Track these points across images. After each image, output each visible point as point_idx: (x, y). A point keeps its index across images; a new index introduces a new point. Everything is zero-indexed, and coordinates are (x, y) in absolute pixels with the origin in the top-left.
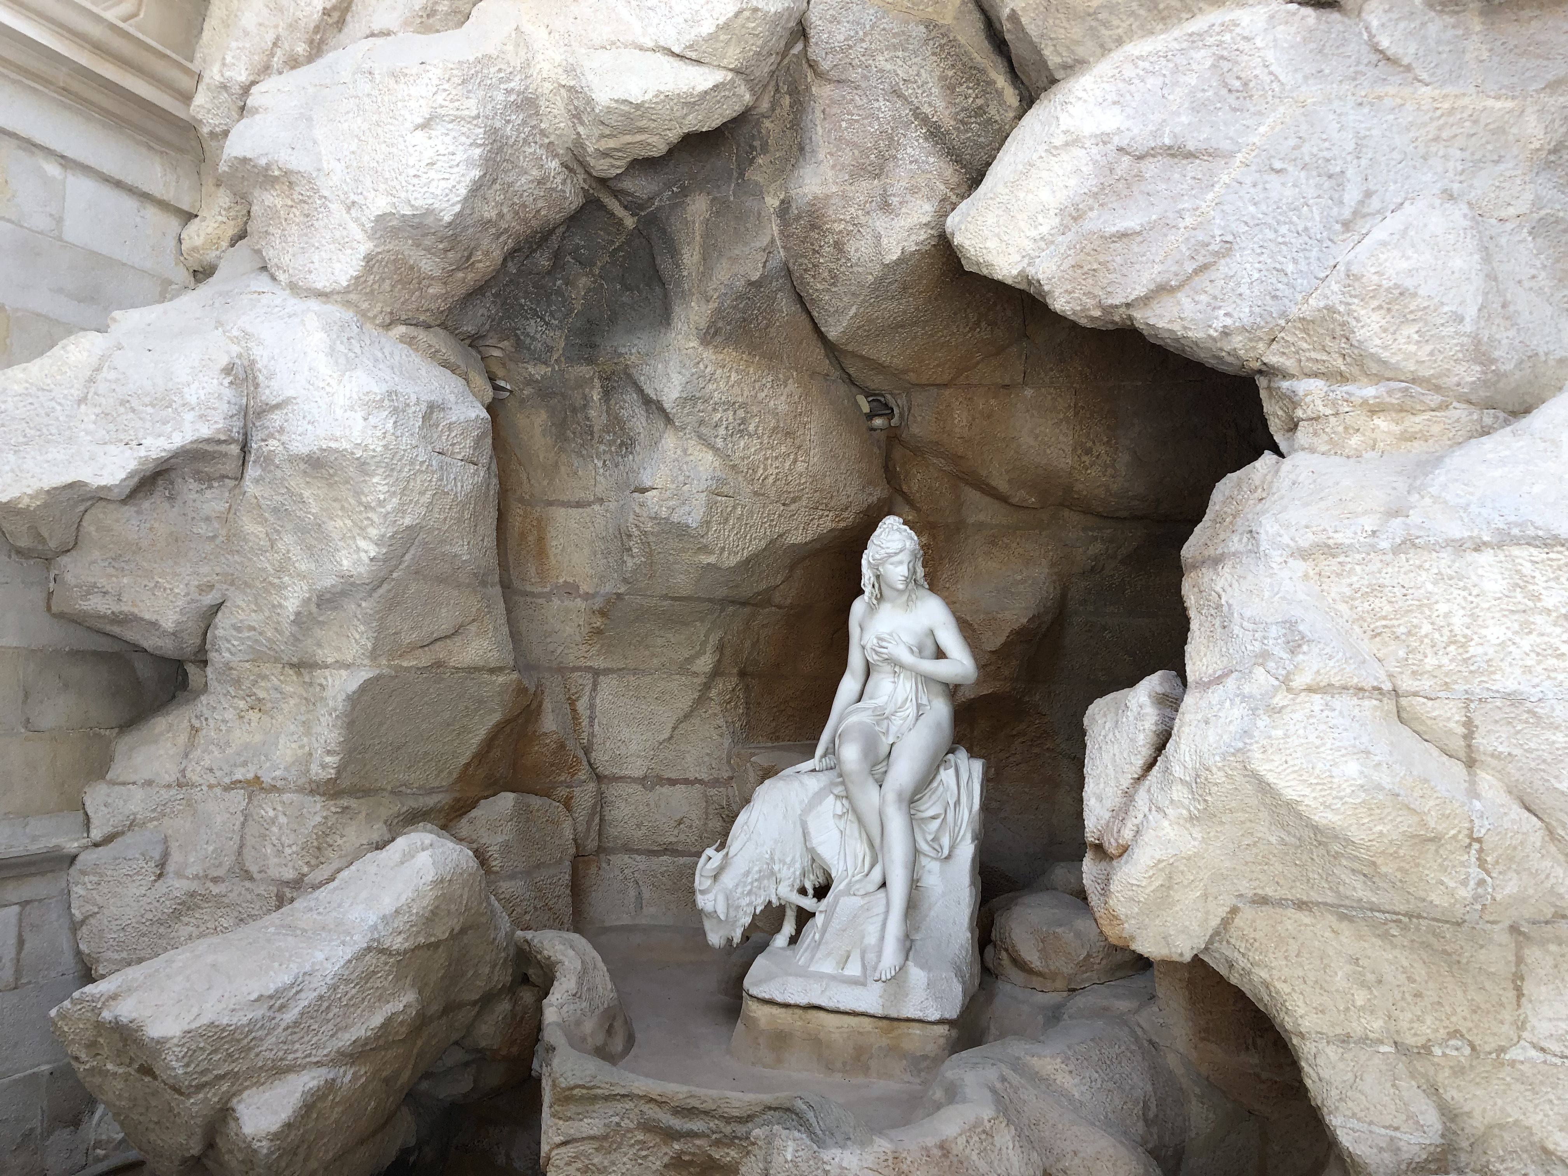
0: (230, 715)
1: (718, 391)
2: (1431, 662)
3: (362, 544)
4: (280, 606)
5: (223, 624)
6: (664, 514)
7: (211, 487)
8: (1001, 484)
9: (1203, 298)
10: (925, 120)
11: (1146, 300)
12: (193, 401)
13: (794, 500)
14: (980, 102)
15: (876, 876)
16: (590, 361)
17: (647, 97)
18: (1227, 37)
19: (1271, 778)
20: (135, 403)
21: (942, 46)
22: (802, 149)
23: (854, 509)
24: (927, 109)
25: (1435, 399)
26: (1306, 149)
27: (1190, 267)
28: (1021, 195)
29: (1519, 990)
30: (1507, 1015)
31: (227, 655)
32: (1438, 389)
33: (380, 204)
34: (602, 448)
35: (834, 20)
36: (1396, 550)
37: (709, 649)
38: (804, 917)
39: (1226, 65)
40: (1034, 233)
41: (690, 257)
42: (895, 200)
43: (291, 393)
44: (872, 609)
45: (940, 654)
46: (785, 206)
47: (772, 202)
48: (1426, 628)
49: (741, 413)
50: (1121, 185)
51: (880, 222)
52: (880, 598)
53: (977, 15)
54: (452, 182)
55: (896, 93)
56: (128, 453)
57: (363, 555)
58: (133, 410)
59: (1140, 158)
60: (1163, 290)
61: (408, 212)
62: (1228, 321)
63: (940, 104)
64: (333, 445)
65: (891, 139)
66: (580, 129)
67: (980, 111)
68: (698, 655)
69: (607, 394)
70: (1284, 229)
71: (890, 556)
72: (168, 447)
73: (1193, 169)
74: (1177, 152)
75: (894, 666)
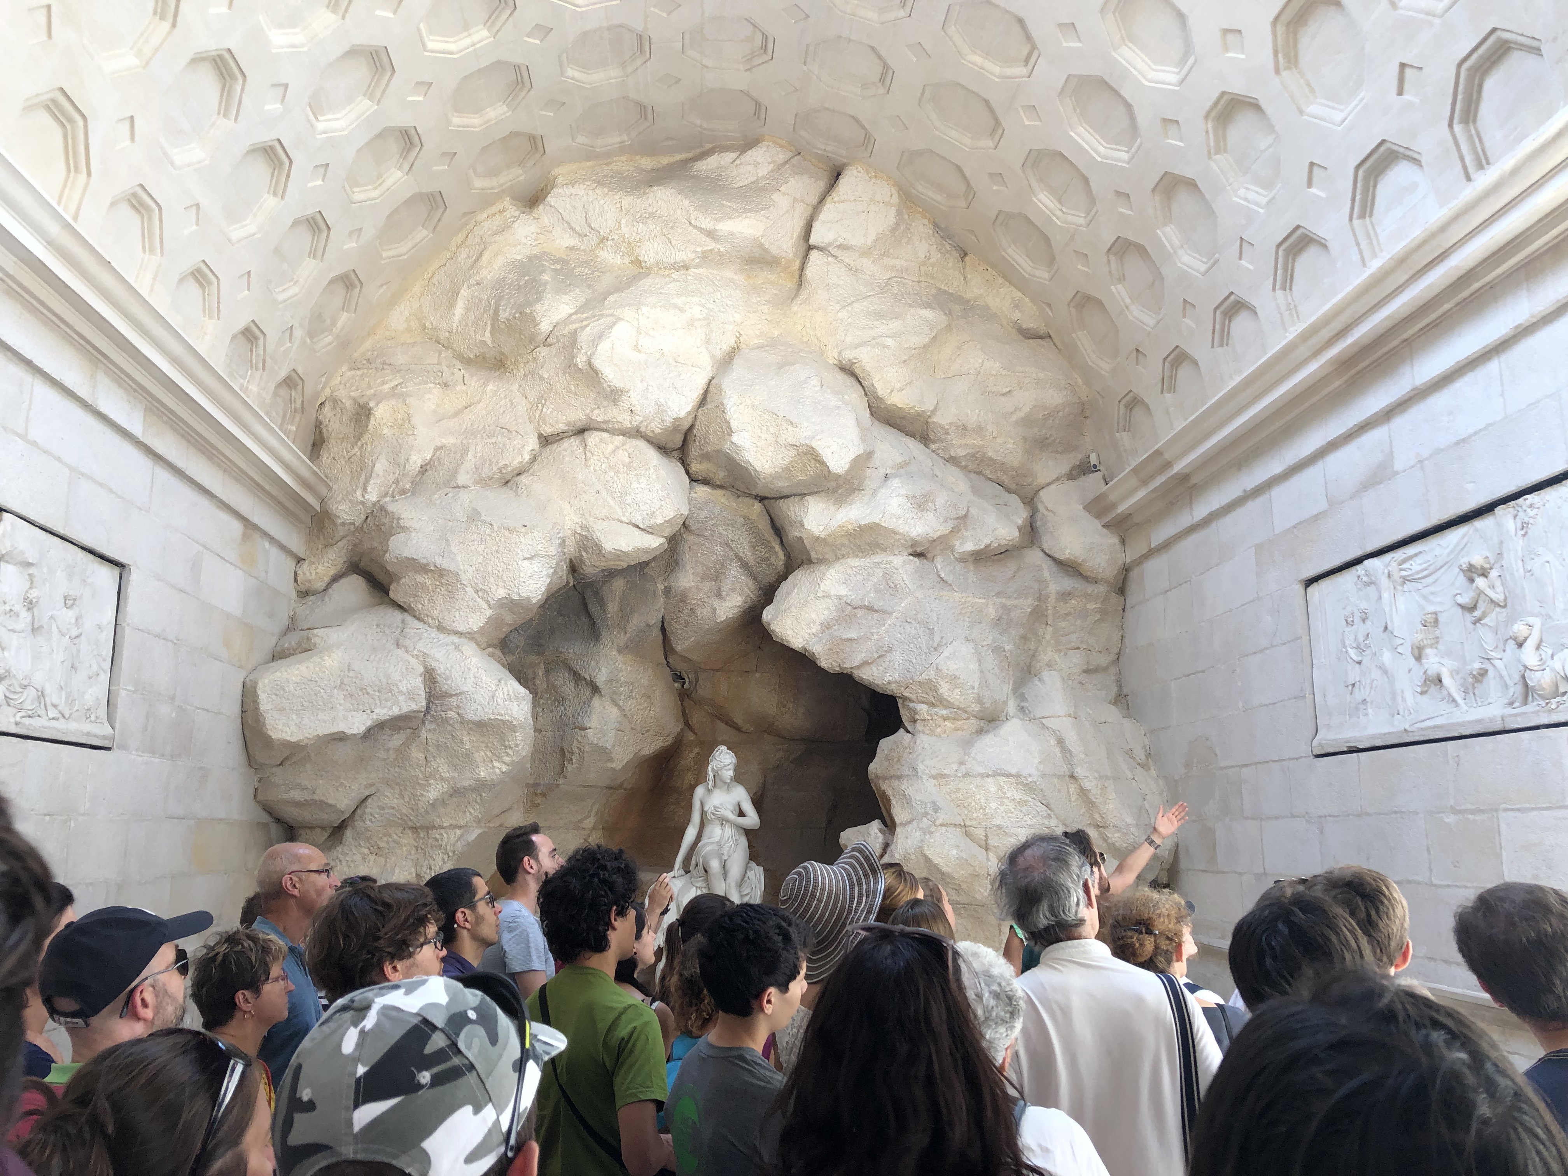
0: (358, 857)
1: (623, 676)
2: (975, 815)
5: (371, 806)
6: (595, 742)
7: (399, 733)
8: (739, 721)
9: (881, 668)
10: (740, 559)
11: (858, 667)
12: (404, 690)
13: (648, 731)
14: (767, 555)
16: (538, 654)
17: (630, 548)
18: (888, 566)
20: (369, 690)
21: (751, 528)
22: (677, 563)
24: (741, 554)
25: (965, 716)
26: (919, 616)
27: (876, 655)
28: (803, 613)
31: (368, 823)
32: (966, 712)
33: (501, 593)
34: (542, 701)
35: (700, 509)
36: (964, 776)
37: (593, 814)
39: (888, 577)
40: (809, 631)
41: (612, 608)
42: (724, 594)
44: (710, 792)
45: (741, 814)
46: (668, 591)
47: (661, 587)
48: (974, 803)
49: (631, 687)
50: (847, 618)
51: (716, 603)
52: (715, 786)
53: (768, 517)
54: (539, 586)
55: (728, 545)
56: (365, 716)
57: (497, 771)
58: (368, 693)
59: (855, 608)
60: (866, 663)
61: (516, 598)
62: (890, 678)
63: (749, 554)
64: (499, 718)
65: (722, 564)
66: (584, 553)
67: (767, 559)
68: (586, 818)
69: (547, 672)
70: (912, 645)
71: (725, 766)
72: (391, 714)
73: (876, 616)
74: (870, 609)
75: (723, 821)
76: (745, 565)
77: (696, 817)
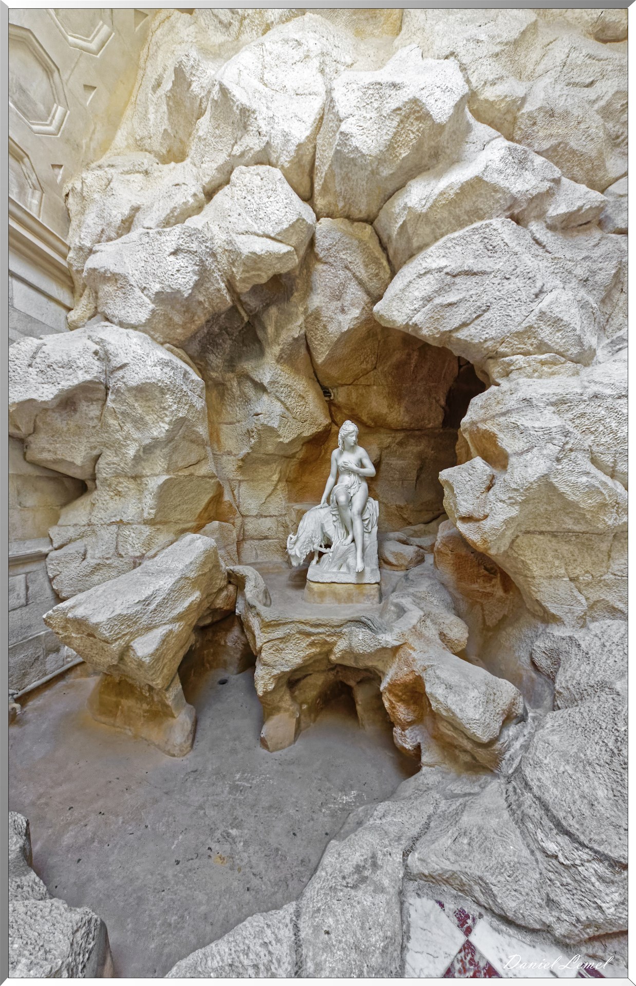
0: (107, 498)
1: (282, 380)
2: (603, 440)
3: (162, 425)
4: (127, 453)
5: (102, 463)
6: (265, 423)
7: (92, 404)
8: (365, 418)
9: (479, 328)
10: (357, 278)
11: (457, 329)
12: (81, 365)
13: (305, 421)
14: (377, 271)
15: (350, 537)
16: (233, 372)
17: (263, 252)
18: (487, 230)
19: (556, 485)
20: (55, 366)
21: (364, 249)
22: (311, 289)
23: (323, 425)
24: (358, 274)
25: (563, 359)
26: (518, 270)
27: (474, 316)
28: (407, 294)
29: (609, 556)
30: (604, 565)
31: (105, 475)
33: (156, 287)
34: (238, 403)
35: (325, 237)
36: (590, 399)
37: (277, 472)
38: (321, 554)
39: (486, 241)
40: (413, 308)
41: (270, 330)
42: (346, 309)
43: (126, 361)
44: (341, 453)
45: (362, 466)
46: (306, 311)
47: (301, 309)
48: (601, 428)
49: (289, 389)
50: (447, 287)
51: (341, 317)
52: (344, 449)
53: (377, 237)
54: (187, 280)
55: (347, 268)
56: (54, 388)
57: (163, 429)
58: (54, 369)
59: (454, 276)
60: (464, 325)
61: (169, 290)
62: (487, 336)
63: (363, 271)
64: (148, 381)
65: (344, 285)
66: (234, 270)
67: (377, 275)
68: (273, 474)
69: (239, 383)
70: (510, 300)
71: (350, 433)
72: (72, 384)
73: (475, 279)
74: (470, 273)
75: (350, 471)
76: (361, 283)
77: (333, 470)
